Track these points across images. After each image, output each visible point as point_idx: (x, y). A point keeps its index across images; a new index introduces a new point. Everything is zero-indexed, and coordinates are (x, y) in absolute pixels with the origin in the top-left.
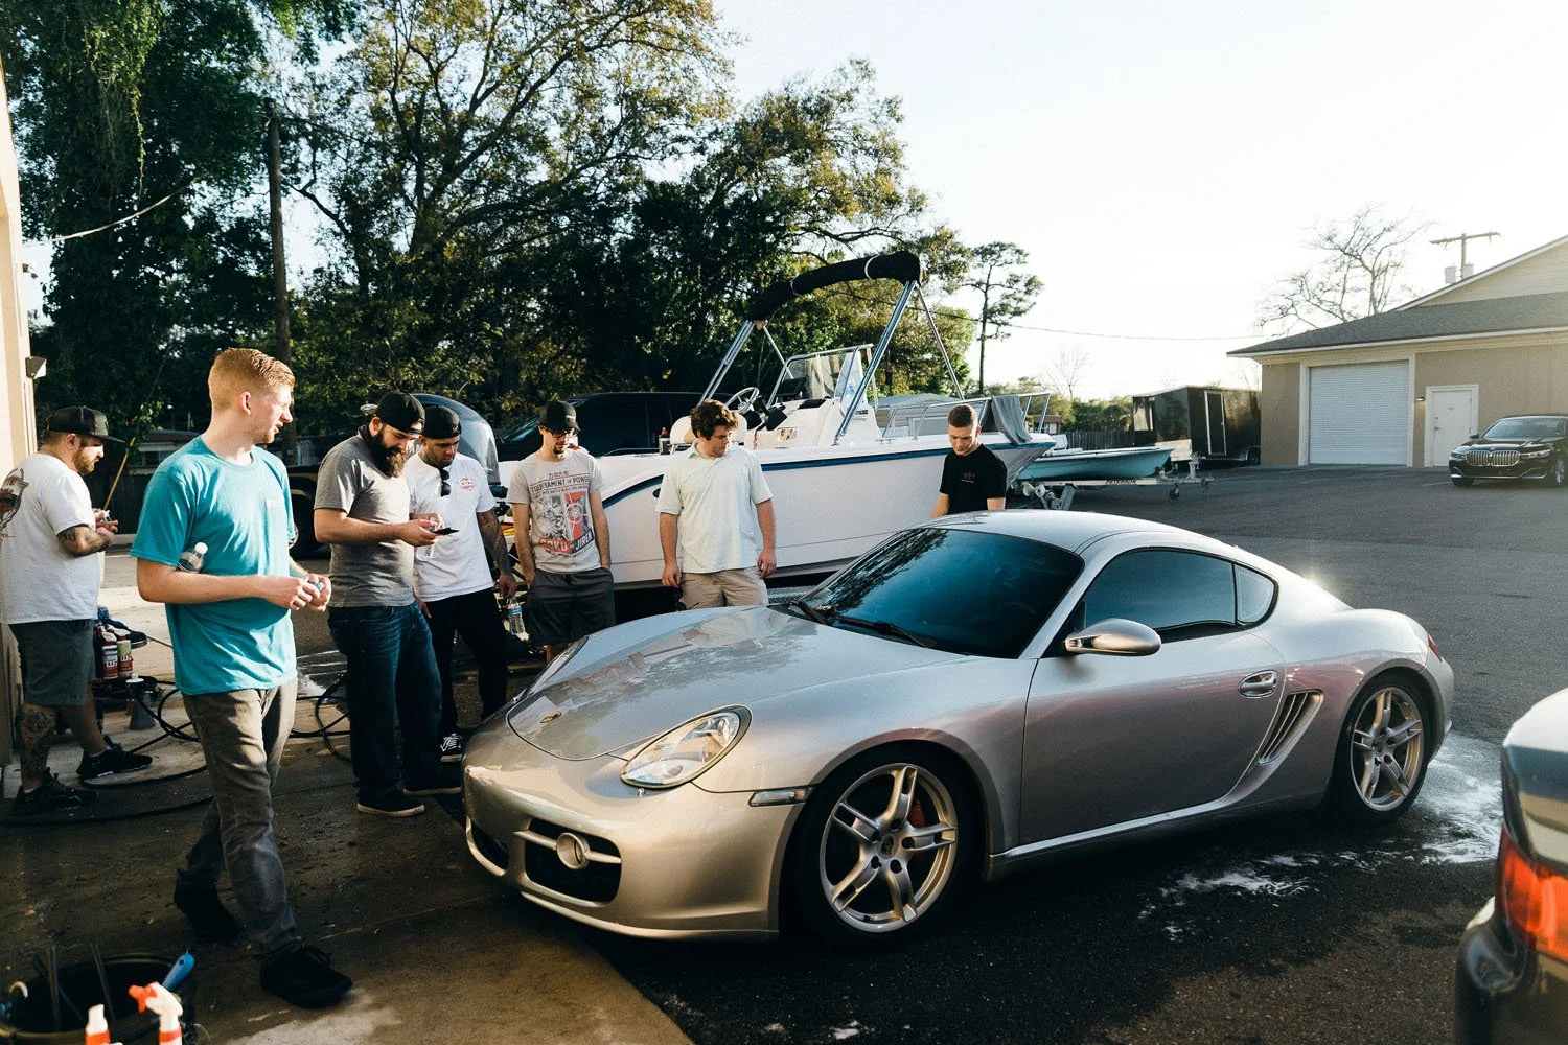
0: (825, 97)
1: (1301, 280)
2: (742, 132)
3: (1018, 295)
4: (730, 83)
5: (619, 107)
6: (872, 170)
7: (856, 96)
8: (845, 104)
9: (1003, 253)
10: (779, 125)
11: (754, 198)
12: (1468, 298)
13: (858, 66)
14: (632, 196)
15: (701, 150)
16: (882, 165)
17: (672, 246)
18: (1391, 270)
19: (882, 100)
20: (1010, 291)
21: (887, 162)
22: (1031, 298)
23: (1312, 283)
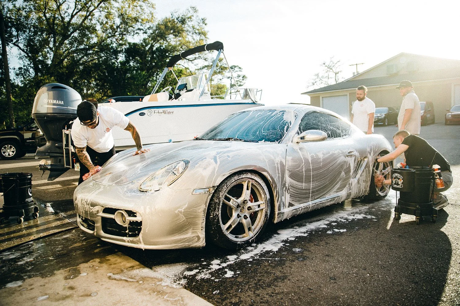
0: (183, 17)
1: (317, 75)
2: (158, 27)
3: (240, 81)
4: (155, 11)
5: (119, 19)
6: (198, 39)
7: (192, 17)
8: (189, 19)
9: (235, 68)
10: (169, 25)
11: (162, 48)
12: (360, 78)
13: (193, 9)
14: (124, 47)
15: (146, 33)
16: (201, 38)
17: (138, 62)
18: (340, 73)
19: (201, 18)
20: (238, 80)
21: (203, 37)
22: (244, 81)
23: (320, 76)
